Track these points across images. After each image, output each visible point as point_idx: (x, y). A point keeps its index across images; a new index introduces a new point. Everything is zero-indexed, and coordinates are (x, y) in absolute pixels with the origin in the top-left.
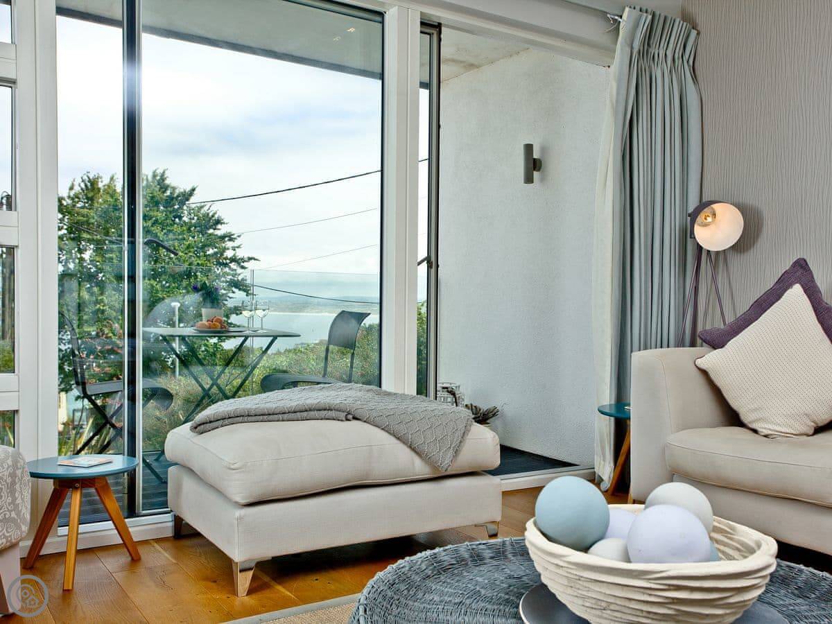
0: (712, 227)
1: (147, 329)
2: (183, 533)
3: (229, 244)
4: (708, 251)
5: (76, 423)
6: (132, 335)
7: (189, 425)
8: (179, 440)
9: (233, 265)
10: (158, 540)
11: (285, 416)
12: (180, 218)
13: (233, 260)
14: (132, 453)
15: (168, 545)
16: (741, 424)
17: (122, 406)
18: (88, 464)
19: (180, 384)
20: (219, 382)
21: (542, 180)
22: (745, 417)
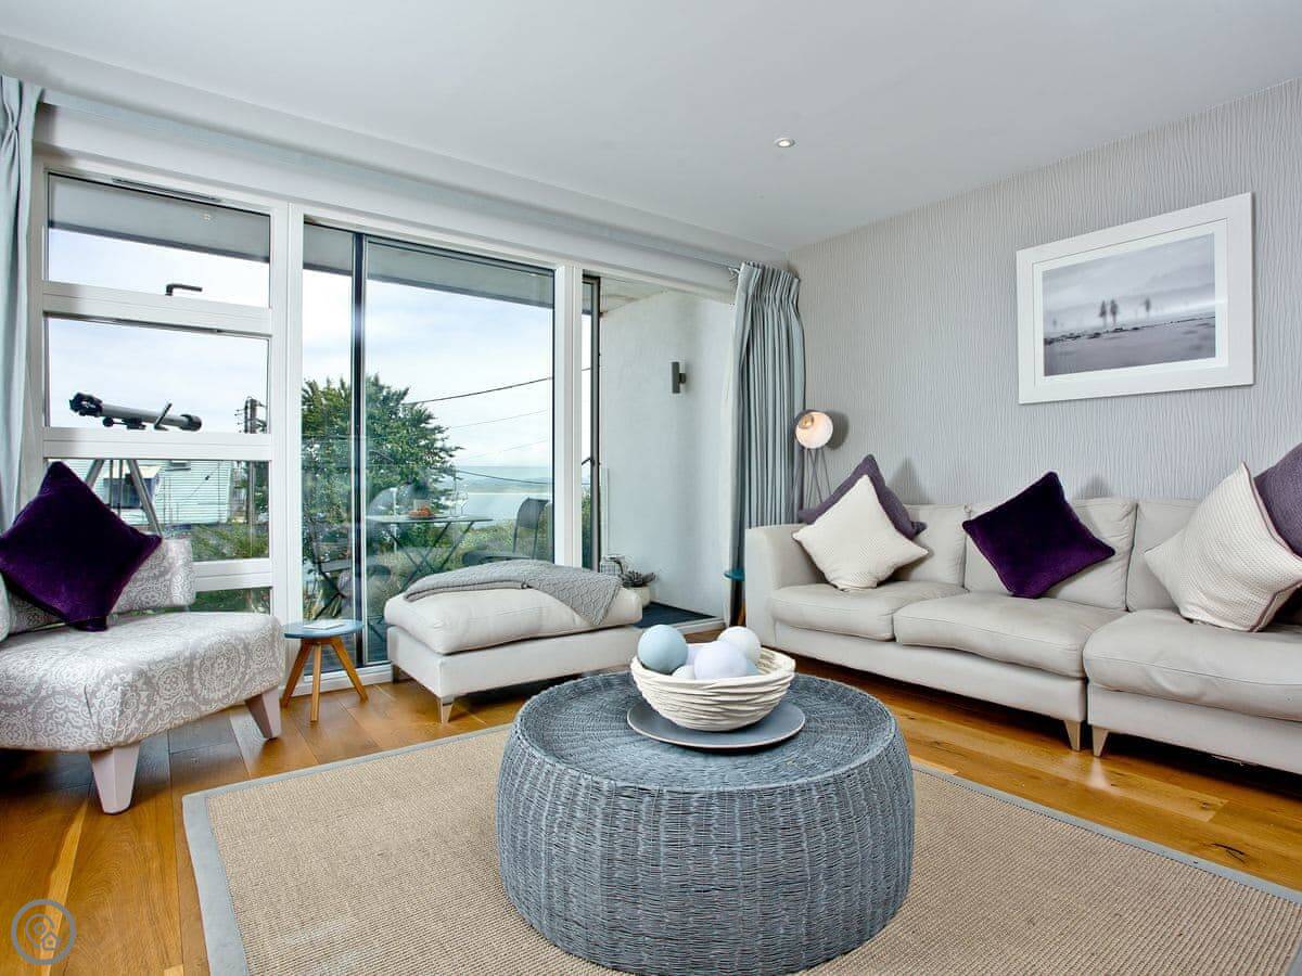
0: (812, 429)
1: (369, 517)
2: (400, 679)
3: (439, 436)
4: (809, 449)
5: (310, 593)
6: (358, 520)
7: (401, 595)
8: (395, 607)
9: (442, 454)
10: (380, 685)
11: (476, 587)
12: (396, 414)
13: (442, 449)
14: (359, 618)
15: (388, 688)
16: (826, 582)
17: (350, 579)
18: (324, 627)
19: (397, 560)
20: (428, 559)
21: (687, 390)
22: (829, 576)
